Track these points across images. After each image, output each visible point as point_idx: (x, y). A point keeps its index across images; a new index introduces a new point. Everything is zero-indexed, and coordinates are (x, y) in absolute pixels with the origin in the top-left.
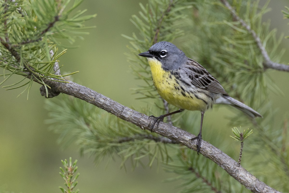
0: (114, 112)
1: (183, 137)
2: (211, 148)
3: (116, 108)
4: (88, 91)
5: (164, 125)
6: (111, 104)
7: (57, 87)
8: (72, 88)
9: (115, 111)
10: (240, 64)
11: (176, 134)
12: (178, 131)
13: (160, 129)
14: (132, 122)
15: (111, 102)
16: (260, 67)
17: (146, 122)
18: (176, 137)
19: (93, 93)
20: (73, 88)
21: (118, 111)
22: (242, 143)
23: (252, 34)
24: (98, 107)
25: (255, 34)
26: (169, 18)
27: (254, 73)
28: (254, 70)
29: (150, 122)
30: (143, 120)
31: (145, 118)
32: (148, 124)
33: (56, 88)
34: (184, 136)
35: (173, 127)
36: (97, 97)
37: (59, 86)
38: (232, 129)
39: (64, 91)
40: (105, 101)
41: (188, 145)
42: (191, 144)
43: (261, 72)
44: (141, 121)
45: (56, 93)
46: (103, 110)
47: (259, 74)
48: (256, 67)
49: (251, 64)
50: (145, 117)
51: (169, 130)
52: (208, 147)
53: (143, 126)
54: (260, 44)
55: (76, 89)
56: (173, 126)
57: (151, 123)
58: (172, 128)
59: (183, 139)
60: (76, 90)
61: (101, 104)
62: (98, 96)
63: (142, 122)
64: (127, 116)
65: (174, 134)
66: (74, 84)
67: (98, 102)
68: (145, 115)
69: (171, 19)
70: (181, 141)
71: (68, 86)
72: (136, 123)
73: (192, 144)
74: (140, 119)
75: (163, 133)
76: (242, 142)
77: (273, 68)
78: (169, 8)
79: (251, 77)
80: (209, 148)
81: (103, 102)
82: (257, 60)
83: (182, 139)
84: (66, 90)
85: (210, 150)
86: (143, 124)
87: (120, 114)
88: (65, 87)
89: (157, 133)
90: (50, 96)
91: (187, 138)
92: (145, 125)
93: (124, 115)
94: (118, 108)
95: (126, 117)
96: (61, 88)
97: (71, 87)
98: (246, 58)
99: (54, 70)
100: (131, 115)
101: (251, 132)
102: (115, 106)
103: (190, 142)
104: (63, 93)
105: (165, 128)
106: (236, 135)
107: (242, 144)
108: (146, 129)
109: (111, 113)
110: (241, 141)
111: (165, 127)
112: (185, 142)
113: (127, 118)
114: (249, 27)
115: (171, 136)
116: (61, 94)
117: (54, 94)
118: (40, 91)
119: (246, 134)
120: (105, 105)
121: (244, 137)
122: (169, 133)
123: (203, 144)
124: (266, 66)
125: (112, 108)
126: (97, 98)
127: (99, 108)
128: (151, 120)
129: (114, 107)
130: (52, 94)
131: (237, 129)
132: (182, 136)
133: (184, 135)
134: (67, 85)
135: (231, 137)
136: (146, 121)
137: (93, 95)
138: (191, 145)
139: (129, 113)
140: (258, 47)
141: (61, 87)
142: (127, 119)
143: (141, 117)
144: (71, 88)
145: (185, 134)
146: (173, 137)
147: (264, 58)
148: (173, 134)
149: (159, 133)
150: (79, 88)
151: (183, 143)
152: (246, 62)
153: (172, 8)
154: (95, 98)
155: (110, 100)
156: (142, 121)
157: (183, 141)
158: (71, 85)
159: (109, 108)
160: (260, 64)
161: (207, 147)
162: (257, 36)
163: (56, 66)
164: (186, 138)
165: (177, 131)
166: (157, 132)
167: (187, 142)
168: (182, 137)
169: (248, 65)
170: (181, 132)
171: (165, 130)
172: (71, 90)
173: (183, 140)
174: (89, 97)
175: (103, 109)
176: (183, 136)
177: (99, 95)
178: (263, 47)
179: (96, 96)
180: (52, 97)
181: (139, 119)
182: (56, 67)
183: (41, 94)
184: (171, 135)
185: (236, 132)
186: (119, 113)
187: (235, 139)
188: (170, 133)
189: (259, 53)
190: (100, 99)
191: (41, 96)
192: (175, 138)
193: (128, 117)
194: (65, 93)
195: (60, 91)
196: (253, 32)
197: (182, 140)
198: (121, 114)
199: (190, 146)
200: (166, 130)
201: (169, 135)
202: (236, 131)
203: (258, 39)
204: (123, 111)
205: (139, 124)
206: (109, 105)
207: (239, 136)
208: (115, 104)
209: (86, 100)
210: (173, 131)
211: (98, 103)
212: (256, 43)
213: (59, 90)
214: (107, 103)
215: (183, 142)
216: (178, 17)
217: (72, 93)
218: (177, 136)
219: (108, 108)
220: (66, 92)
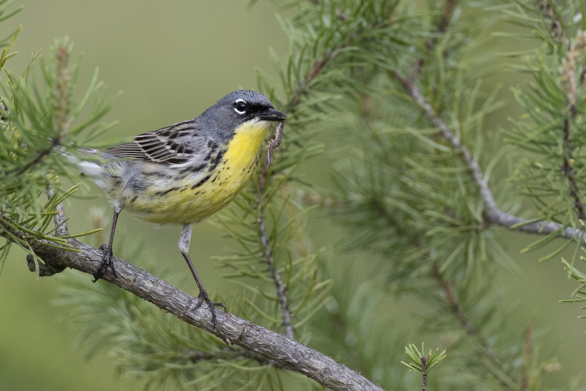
0: (172, 308)
1: (309, 362)
2: (363, 385)
3: (177, 300)
4: (121, 266)
5: (270, 337)
6: (165, 293)
7: (60, 255)
8: (89, 258)
9: (173, 306)
10: (436, 214)
11: (293, 355)
12: (299, 350)
13: (263, 345)
14: (208, 329)
15: (166, 288)
16: (477, 222)
18: (294, 360)
19: (131, 270)
20: (92, 259)
21: (179, 308)
22: (425, 377)
23: (461, 155)
24: (141, 297)
25: (468, 155)
26: (296, 118)
27: (463, 232)
28: (463, 227)
29: (244, 331)
30: (230, 326)
31: (233, 322)
32: (239, 334)
33: (58, 258)
34: (311, 359)
35: (288, 341)
36: (138, 277)
37: (63, 254)
38: (406, 347)
39: (73, 265)
40: (155, 287)
41: (318, 378)
42: (323, 377)
43: (477, 232)
44: (224, 327)
45: (59, 267)
46: (151, 303)
47: (473, 234)
48: (469, 221)
49: (458, 213)
50: (234, 320)
51: (281, 348)
52: (358, 382)
53: (229, 339)
54: (478, 175)
56: (288, 340)
57: (246, 331)
58: (286, 343)
59: (307, 366)
60: (97, 262)
61: (147, 291)
62: (142, 275)
63: (227, 331)
64: (197, 318)
65: (290, 356)
66: (95, 251)
67: (141, 288)
68: (234, 316)
70: (304, 370)
71: (82, 255)
72: (216, 331)
73: (326, 376)
74: (224, 325)
75: (268, 352)
76: (425, 375)
77: (501, 224)
78: (297, 99)
79: (456, 241)
80: (360, 386)
81: (150, 289)
82: (471, 207)
83: (305, 365)
84: (79, 262)
85: (361, 388)
86: (229, 334)
87: (184, 314)
88: (77, 257)
89: (256, 352)
91: (316, 363)
92: (233, 337)
93: (192, 314)
94: (180, 300)
95: (195, 320)
96: (68, 259)
97: (88, 257)
98: (449, 202)
99: (56, 222)
100: (206, 316)
101: (444, 355)
102: (174, 296)
103: (323, 373)
104: (71, 268)
105: (272, 343)
106: (413, 360)
107: (424, 378)
108: (235, 343)
109: (166, 311)
110: (423, 373)
111: (273, 342)
112: (312, 372)
113: (198, 322)
114: (456, 140)
115: (284, 359)
116: (68, 269)
117: (54, 268)
119: (432, 360)
120: (155, 293)
121: (429, 365)
122: (280, 353)
123: (348, 377)
124: (489, 220)
125: (168, 300)
126: (140, 280)
127: (143, 299)
128: (245, 326)
129: (171, 299)
131: (416, 349)
132: (306, 359)
133: (310, 357)
134: (80, 254)
135: (404, 363)
136: (234, 328)
137: (131, 274)
138: (324, 379)
139: (201, 312)
140: (474, 179)
141: (67, 257)
142: (197, 323)
143: (226, 321)
144: (87, 259)
145: (313, 355)
146: (288, 360)
147: (485, 204)
148: (288, 354)
149: (261, 352)
151: (309, 373)
152: (447, 209)
153: (303, 98)
154: (134, 281)
155: (165, 283)
156: (227, 328)
157: (307, 369)
158: (88, 253)
159: (163, 300)
160: (478, 216)
161: (355, 383)
162: (472, 158)
163: (59, 214)
164: (313, 363)
165: (296, 350)
166: (257, 350)
167: (317, 373)
168: (306, 361)
169: (453, 216)
170: (304, 352)
171: (272, 347)
172: (88, 262)
173: (309, 367)
174: (122, 277)
175: (150, 301)
176: (308, 359)
177: (143, 274)
178: (483, 182)
179: (137, 275)
180: (50, 274)
181: (222, 323)
182: (60, 216)
183: (28, 268)
184: (285, 356)
185: (413, 355)
186: (182, 312)
187: (411, 369)
188: (283, 354)
189: (477, 193)
190: (145, 281)
191: (30, 271)
192: (293, 363)
193: (200, 318)
194: (76, 268)
195: (66, 264)
196: (464, 149)
197: (305, 368)
198: (186, 314)
199: (322, 379)
200: (275, 347)
201: (280, 357)
202: (413, 352)
203: (474, 165)
204: (189, 308)
205: (222, 333)
206: (162, 293)
207: (421, 363)
208: (175, 293)
209: (117, 283)
210: (289, 350)
211: (141, 290)
212: (470, 172)
213: (63, 263)
214: (159, 290)
215: (308, 371)
217: (90, 269)
218: (297, 360)
219: (159, 300)
220: (77, 266)
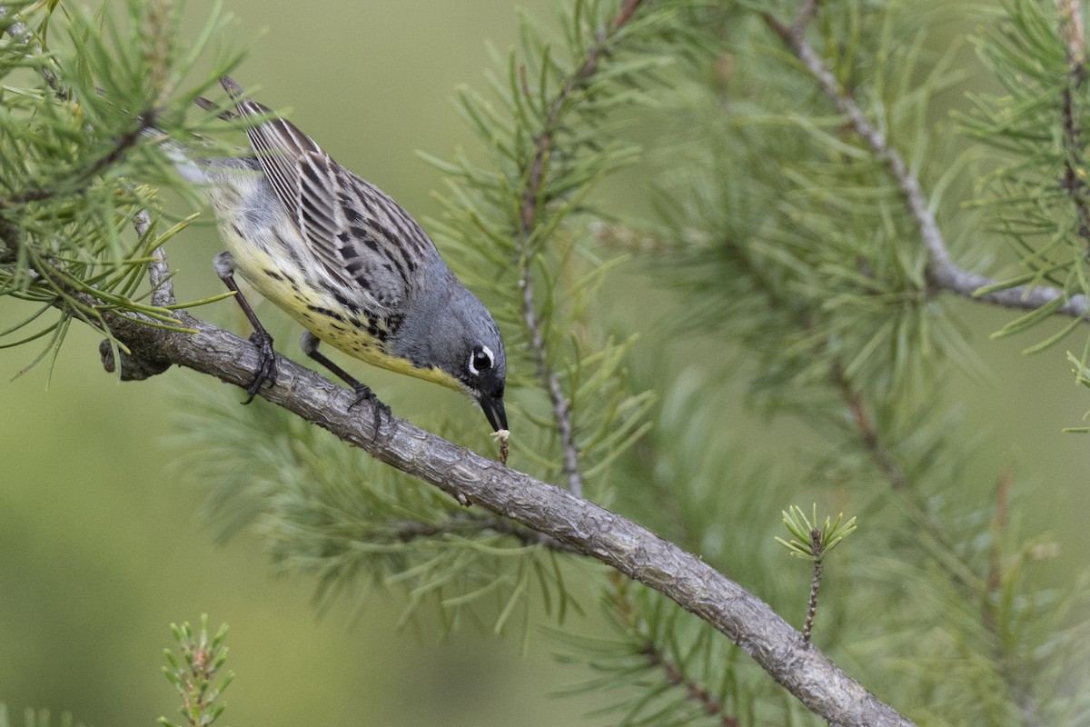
0: (362, 438)
1: (608, 537)
2: (706, 579)
5: (538, 491)
7: (159, 342)
8: (213, 348)
9: (364, 434)
10: (840, 271)
11: (581, 524)
12: (590, 515)
13: (526, 505)
14: (426, 477)
16: (914, 287)
17: (475, 477)
18: (582, 534)
19: (289, 370)
20: (218, 350)
22: (818, 565)
23: (887, 165)
24: (306, 419)
25: (899, 166)
26: (591, 98)
27: (889, 304)
28: (890, 296)
29: (491, 480)
30: (465, 470)
31: (471, 465)
32: (483, 486)
33: (157, 347)
34: (612, 532)
35: (570, 500)
36: (301, 382)
37: (166, 339)
38: (784, 512)
39: (183, 359)
40: (331, 400)
41: (624, 567)
42: (634, 564)
43: (915, 304)
44: (456, 473)
45: (157, 363)
46: (324, 429)
47: (907, 307)
48: (900, 284)
49: (881, 271)
50: (473, 461)
51: (558, 511)
52: (696, 574)
53: (464, 494)
54: (917, 202)
55: (228, 353)
56: (572, 497)
57: (494, 481)
58: (567, 503)
59: (605, 545)
60: (226, 355)
61: (317, 407)
62: (307, 379)
63: (461, 480)
64: (407, 456)
65: (574, 525)
66: (223, 336)
67: (306, 401)
68: (473, 454)
69: (602, 102)
70: (600, 551)
71: (200, 342)
72: (440, 480)
73: (639, 563)
74: (455, 469)
75: (536, 519)
76: (819, 562)
77: (958, 291)
78: (591, 63)
79: (878, 319)
80: (698, 580)
81: (322, 403)
82: (905, 259)
83: (602, 542)
84: (193, 354)
85: (702, 585)
86: (464, 487)
87: (383, 449)
88: (190, 346)
89: (513, 518)
90: (134, 375)
91: (620, 539)
92: (472, 491)
93: (397, 450)
95: (403, 460)
96: (174, 348)
97: (210, 346)
98: (866, 250)
99: (152, 282)
100: (422, 453)
101: (852, 526)
103: (633, 557)
104: (180, 366)
105: (541, 503)
106: (797, 535)
107: (817, 568)
108: (475, 503)
109: (350, 443)
110: (815, 558)
111: (544, 499)
112: (614, 554)
113: (408, 463)
114: (879, 139)
115: (563, 532)
116: (174, 367)
117: (150, 366)
118: (99, 356)
119: (831, 534)
120: (331, 411)
121: (826, 543)
122: (555, 521)
123: (679, 564)
124: (935, 283)
125: (354, 424)
126: (303, 388)
127: (309, 422)
128: (493, 471)
129: (360, 423)
130: (141, 368)
131: (802, 514)
132: (602, 532)
133: (610, 529)
134: (195, 339)
135: (781, 540)
136: (474, 475)
137: (288, 377)
138: (636, 567)
139: (413, 446)
140: (909, 209)
141: (173, 345)
142: (407, 466)
143: (459, 462)
144: (209, 349)
145: (615, 524)
146: (570, 534)
147: (930, 253)
148: (571, 523)
149: (522, 518)
150: (238, 349)
151: (607, 557)
152: (861, 263)
153: (603, 63)
154: (294, 389)
155: (348, 394)
156: (461, 474)
157: (605, 550)
158: (211, 339)
159: (345, 423)
160: (916, 276)
161: (691, 576)
162: (907, 171)
163: (157, 268)
164: (616, 539)
165: (585, 516)
166: (514, 515)
167: (622, 556)
168: (604, 536)
169: (872, 275)
170: (601, 519)
171: (541, 510)
172: (211, 355)
173: (608, 546)
175: (323, 426)
176: (607, 532)
177: (309, 377)
178: (927, 215)
179: (299, 379)
180: (141, 376)
181: (452, 466)
182: (160, 272)
183: (101, 365)
184: (564, 527)
185: (797, 525)
186: (380, 445)
187: (793, 550)
188: (563, 522)
189: (914, 235)
190: (313, 390)
191: (107, 373)
192: (580, 538)
193: (411, 457)
194: (188, 366)
195: (171, 357)
196: (894, 155)
197: (601, 548)
198: (387, 449)
199: (632, 568)
200: (547, 510)
201: (557, 527)
202: (797, 520)
203: (911, 183)
204: (392, 438)
205: (451, 484)
206: (343, 412)
207: (809, 539)
210: (572, 514)
211: (306, 406)
212: (903, 196)
213: (167, 356)
214: (339, 405)
215: (606, 554)
216: (623, 95)
217: (214, 367)
218: (586, 533)
219: (339, 424)
220: (191, 361)
